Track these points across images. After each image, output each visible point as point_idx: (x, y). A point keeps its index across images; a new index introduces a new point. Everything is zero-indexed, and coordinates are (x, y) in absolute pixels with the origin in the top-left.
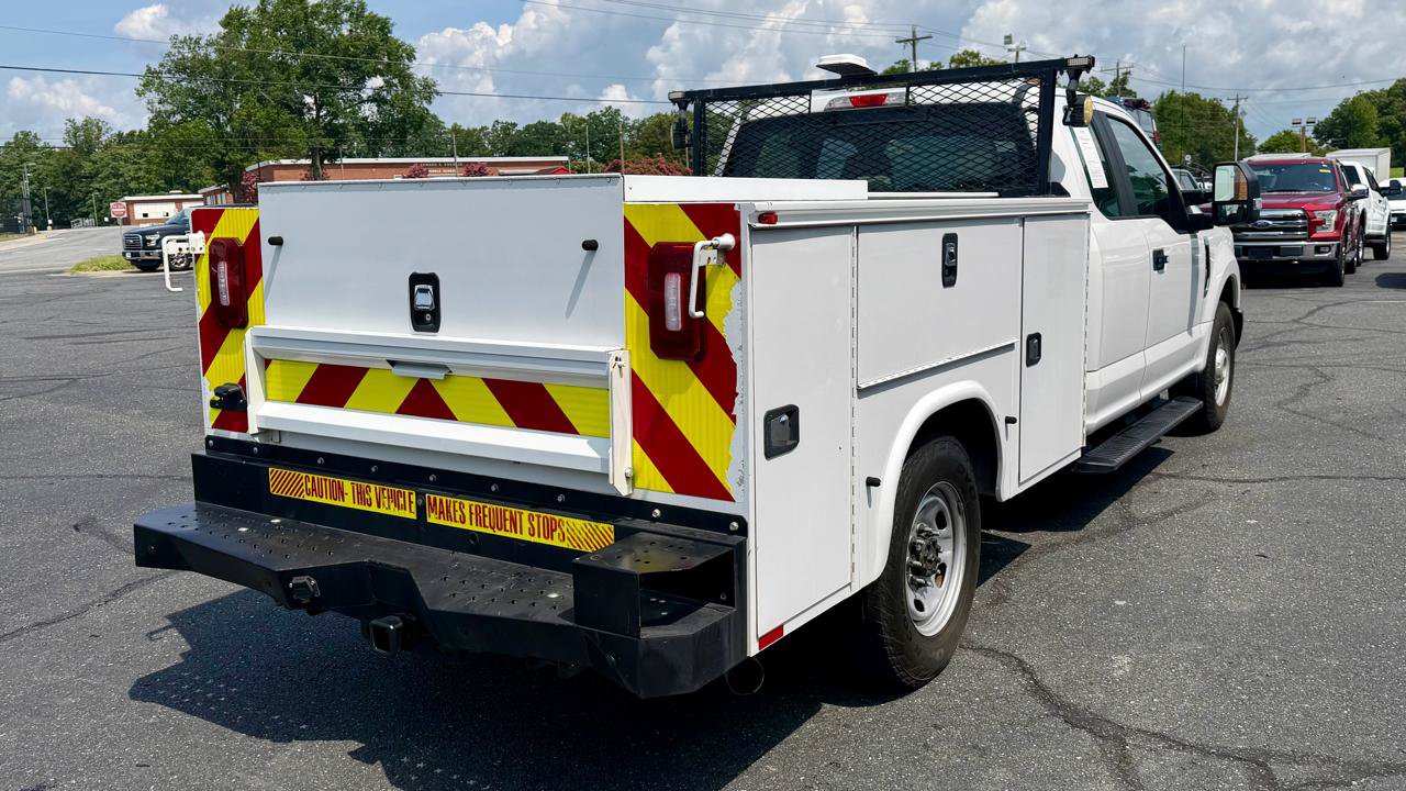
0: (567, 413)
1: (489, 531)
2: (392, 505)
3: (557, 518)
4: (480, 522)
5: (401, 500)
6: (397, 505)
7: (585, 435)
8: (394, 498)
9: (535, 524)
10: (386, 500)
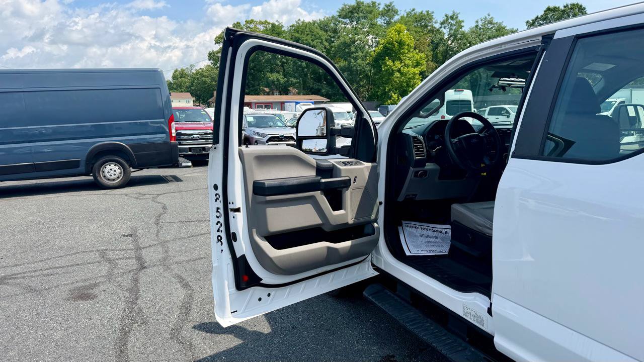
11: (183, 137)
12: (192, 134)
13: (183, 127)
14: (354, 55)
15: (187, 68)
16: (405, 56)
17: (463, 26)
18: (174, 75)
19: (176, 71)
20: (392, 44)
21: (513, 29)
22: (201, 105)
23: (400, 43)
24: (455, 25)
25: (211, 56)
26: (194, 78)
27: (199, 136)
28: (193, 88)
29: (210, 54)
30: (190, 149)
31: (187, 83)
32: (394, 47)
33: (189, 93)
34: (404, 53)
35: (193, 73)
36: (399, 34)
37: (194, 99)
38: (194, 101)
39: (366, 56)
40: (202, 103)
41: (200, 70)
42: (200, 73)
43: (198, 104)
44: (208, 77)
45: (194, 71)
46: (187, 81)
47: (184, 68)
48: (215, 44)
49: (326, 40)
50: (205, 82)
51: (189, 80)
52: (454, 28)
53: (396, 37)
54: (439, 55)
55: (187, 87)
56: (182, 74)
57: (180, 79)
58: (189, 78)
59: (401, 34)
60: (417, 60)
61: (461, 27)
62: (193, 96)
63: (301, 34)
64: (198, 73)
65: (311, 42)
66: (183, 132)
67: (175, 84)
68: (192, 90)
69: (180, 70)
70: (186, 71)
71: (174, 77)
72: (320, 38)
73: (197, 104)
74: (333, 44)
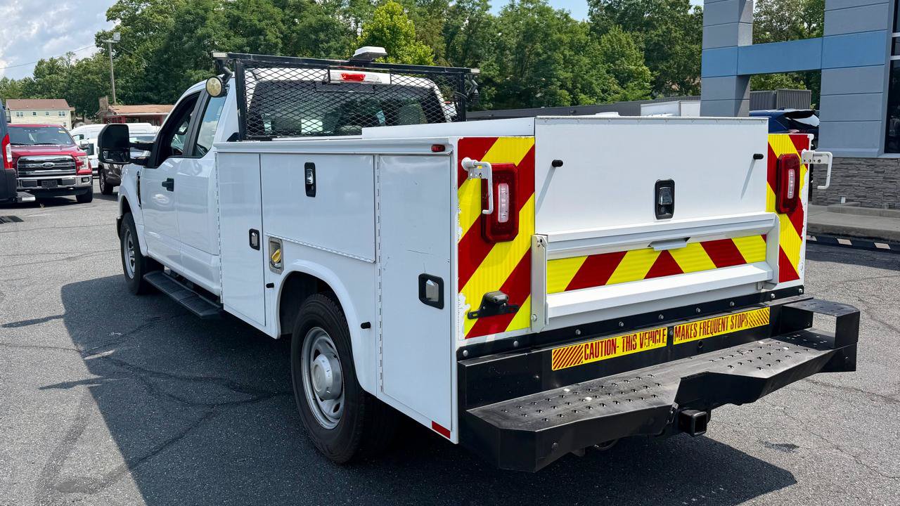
0: (742, 253)
1: (710, 336)
2: (651, 342)
3: (745, 313)
4: (706, 332)
5: (658, 337)
6: (654, 341)
7: (751, 263)
8: (653, 338)
9: (734, 321)
10: (647, 340)
11: (30, 165)
12: (42, 162)
13: (29, 152)
14: (325, 45)
15: (62, 59)
16: (402, 50)
17: (491, 7)
18: (38, 69)
19: (41, 63)
20: (381, 31)
21: (563, 10)
22: (86, 119)
23: (393, 30)
24: (478, 5)
25: (101, 39)
26: (74, 75)
27: (52, 163)
28: (71, 92)
29: (98, 37)
30: (39, 182)
31: (61, 84)
32: (385, 36)
33: (64, 101)
34: (401, 45)
35: (72, 67)
36: (391, 17)
37: (73, 109)
38: (72, 113)
39: (343, 48)
40: (87, 116)
41: (84, 62)
42: (84, 67)
43: (81, 118)
44: (97, 74)
45: (73, 63)
46: (61, 79)
47: (56, 57)
48: (108, 20)
49: (283, 21)
50: (92, 83)
51: (65, 77)
52: (477, 8)
53: (387, 21)
54: (459, 49)
55: (61, 91)
56: (53, 68)
57: (48, 77)
58: (65, 74)
59: (395, 17)
60: (420, 56)
61: (488, 8)
62: (71, 105)
63: (243, 11)
64: (80, 66)
65: (257, 23)
66: (30, 159)
67: (39, 84)
68: (70, 94)
69: (47, 60)
70: (59, 63)
71: (38, 73)
72: (271, 17)
73: (78, 118)
74: (294, 28)
